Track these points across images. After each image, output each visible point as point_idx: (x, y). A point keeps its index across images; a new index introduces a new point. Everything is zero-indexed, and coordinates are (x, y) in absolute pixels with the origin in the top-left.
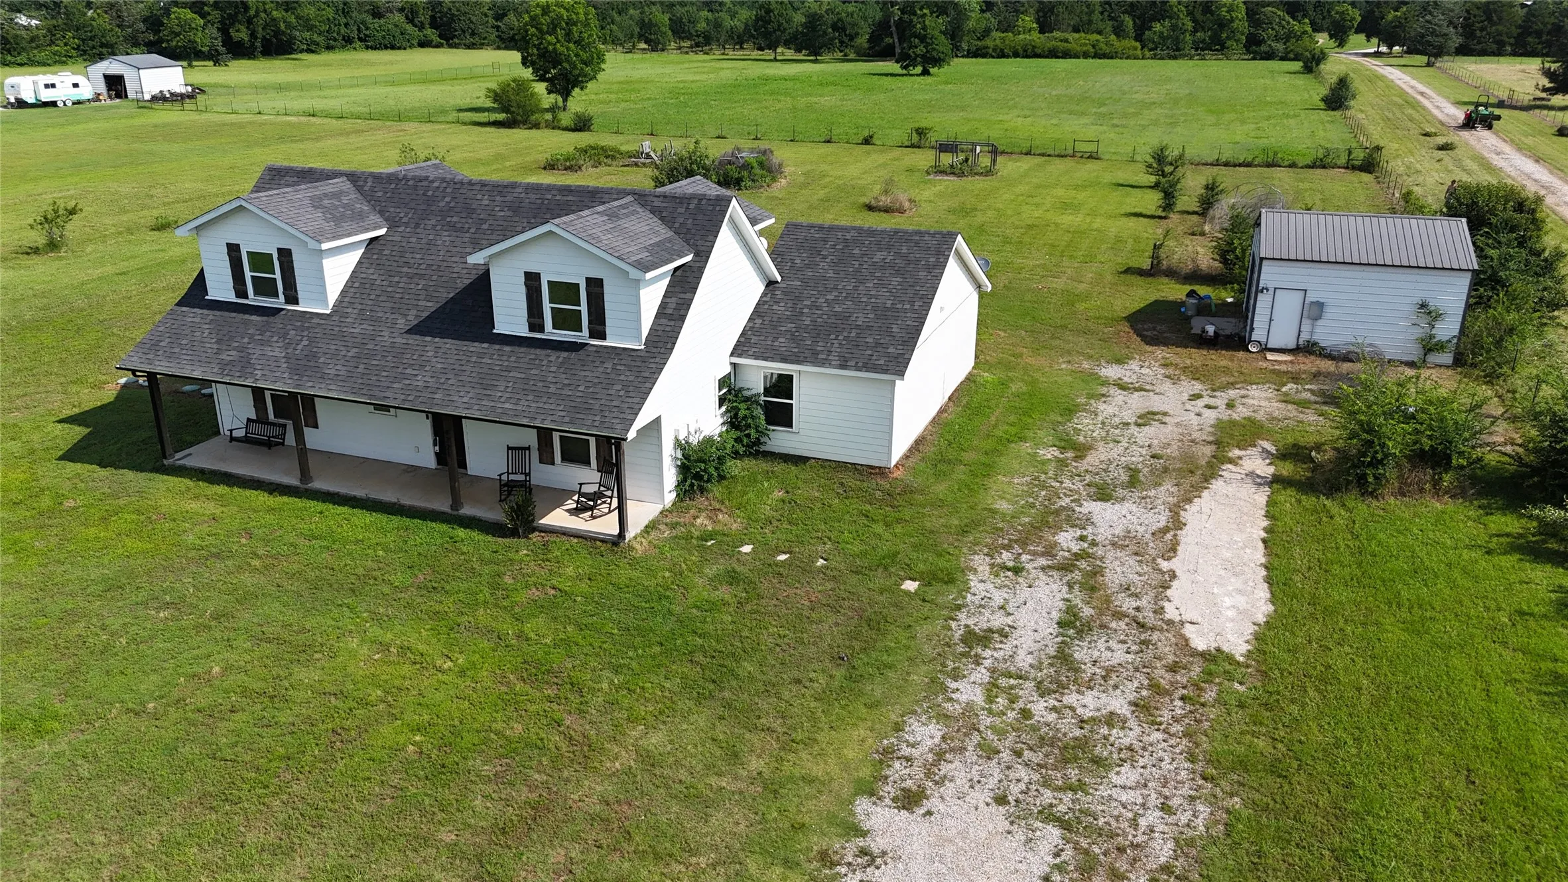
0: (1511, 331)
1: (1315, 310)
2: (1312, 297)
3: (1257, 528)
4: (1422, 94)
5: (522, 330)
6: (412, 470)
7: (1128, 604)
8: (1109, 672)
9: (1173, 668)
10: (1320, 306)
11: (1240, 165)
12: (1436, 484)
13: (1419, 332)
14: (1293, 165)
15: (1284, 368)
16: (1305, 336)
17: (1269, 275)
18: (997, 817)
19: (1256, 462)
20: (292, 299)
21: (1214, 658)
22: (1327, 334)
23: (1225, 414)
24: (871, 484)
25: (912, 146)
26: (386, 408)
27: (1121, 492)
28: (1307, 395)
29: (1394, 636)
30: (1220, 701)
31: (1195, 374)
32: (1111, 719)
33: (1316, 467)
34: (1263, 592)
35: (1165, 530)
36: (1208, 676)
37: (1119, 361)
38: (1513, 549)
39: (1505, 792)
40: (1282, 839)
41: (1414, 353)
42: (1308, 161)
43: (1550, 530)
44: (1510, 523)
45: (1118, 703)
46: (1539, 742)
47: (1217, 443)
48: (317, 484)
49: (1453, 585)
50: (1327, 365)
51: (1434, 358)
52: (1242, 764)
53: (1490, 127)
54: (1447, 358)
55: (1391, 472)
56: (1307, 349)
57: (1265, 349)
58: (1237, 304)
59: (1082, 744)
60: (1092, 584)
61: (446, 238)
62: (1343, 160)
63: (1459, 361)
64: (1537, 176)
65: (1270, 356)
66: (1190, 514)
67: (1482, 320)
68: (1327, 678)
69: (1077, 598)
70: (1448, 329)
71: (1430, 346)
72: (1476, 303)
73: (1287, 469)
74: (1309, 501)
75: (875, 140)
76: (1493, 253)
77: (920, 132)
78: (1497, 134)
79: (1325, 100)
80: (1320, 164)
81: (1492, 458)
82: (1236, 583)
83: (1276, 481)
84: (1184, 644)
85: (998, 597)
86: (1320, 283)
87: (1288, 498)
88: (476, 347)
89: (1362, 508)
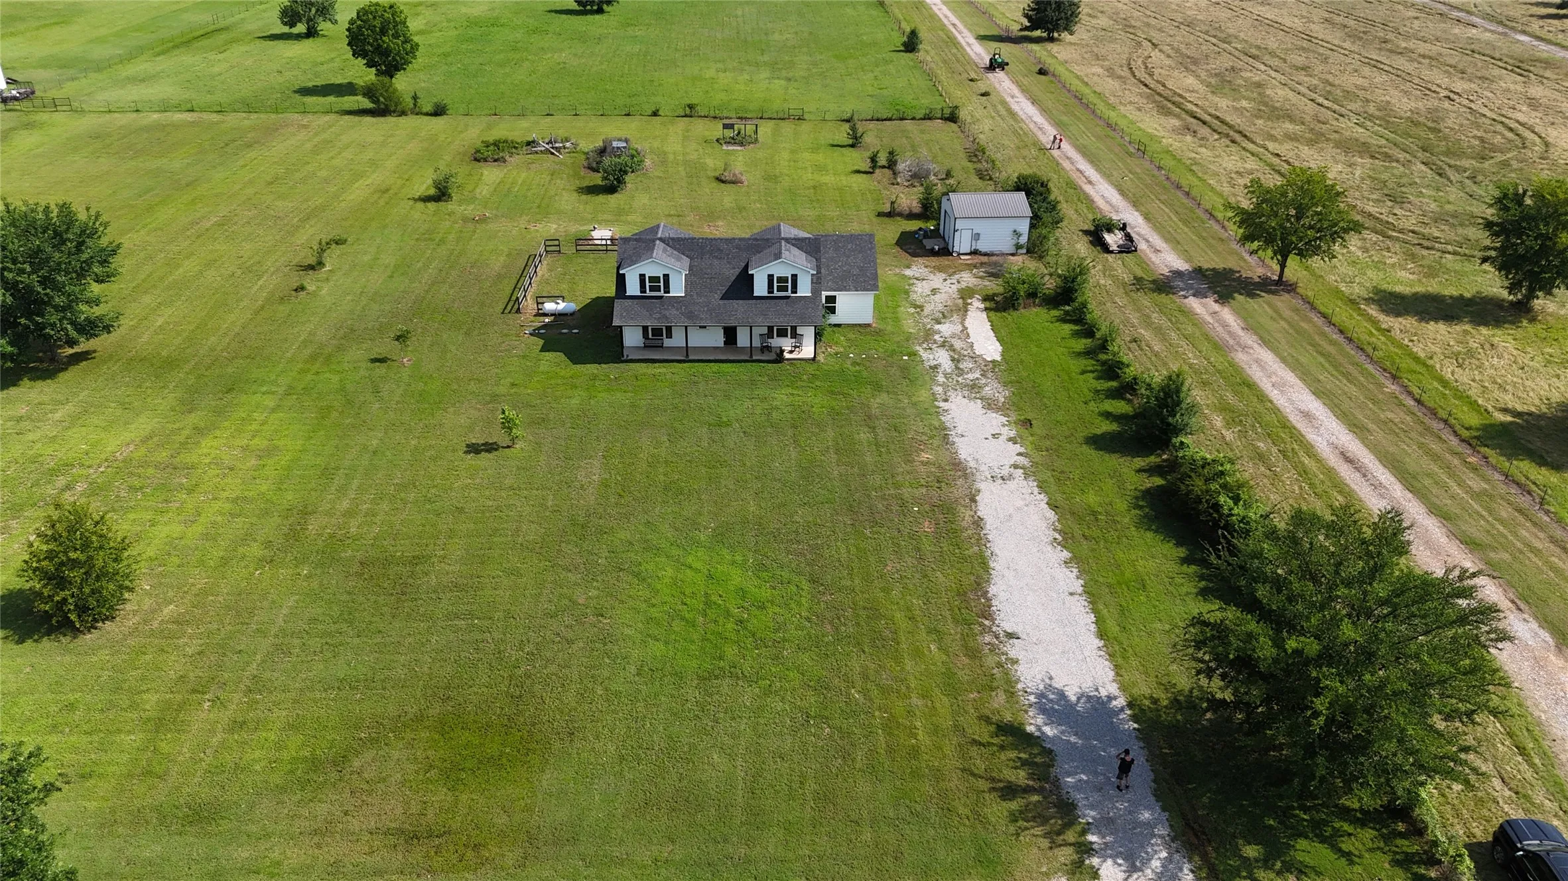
0: (1045, 237)
1: (976, 237)
2: (975, 232)
3: (988, 325)
4: (954, 25)
5: (766, 294)
6: (716, 348)
7: (966, 353)
8: (971, 369)
9: (985, 366)
10: (978, 234)
11: (885, 120)
12: (1034, 303)
13: (1014, 242)
14: (913, 119)
15: (968, 262)
16: (973, 248)
17: (960, 224)
18: (966, 400)
19: (977, 304)
20: (667, 291)
21: (993, 362)
22: (983, 246)
23: (959, 286)
24: (868, 330)
25: (686, 116)
26: (705, 327)
27: (943, 321)
28: (981, 274)
29: (1035, 349)
30: (1000, 371)
31: (940, 269)
32: (977, 379)
33: (997, 303)
34: (998, 344)
35: (963, 331)
36: (995, 366)
37: (908, 267)
38: (1058, 321)
39: (1066, 378)
40: (1024, 393)
41: (1013, 250)
42: (922, 116)
43: (1067, 313)
44: (1055, 313)
45: (977, 375)
46: (1072, 366)
47: (962, 298)
48: (691, 358)
49: (1045, 333)
50: (985, 259)
51: (1020, 251)
52: (1011, 382)
53: (1003, 69)
54: (1024, 251)
55: (1021, 301)
56: (975, 252)
57: (959, 254)
58: (937, 229)
59: (974, 384)
60: (952, 348)
61: (716, 262)
62: (939, 115)
63: (1028, 252)
64: (1035, 119)
65: (962, 257)
66: (967, 324)
67: (1036, 232)
68: (1022, 362)
69: (952, 354)
70: (1024, 240)
71: (1018, 247)
72: (1032, 226)
73: (988, 304)
74: (999, 314)
75: (660, 113)
76: (1036, 206)
77: (691, 107)
78: (1007, 74)
79: (904, 44)
80: (928, 117)
81: (1047, 292)
82: (989, 342)
83: (986, 309)
84: (985, 360)
85: (931, 357)
86: (978, 226)
87: (992, 314)
88: (751, 302)
89: (1015, 314)
